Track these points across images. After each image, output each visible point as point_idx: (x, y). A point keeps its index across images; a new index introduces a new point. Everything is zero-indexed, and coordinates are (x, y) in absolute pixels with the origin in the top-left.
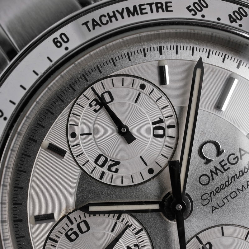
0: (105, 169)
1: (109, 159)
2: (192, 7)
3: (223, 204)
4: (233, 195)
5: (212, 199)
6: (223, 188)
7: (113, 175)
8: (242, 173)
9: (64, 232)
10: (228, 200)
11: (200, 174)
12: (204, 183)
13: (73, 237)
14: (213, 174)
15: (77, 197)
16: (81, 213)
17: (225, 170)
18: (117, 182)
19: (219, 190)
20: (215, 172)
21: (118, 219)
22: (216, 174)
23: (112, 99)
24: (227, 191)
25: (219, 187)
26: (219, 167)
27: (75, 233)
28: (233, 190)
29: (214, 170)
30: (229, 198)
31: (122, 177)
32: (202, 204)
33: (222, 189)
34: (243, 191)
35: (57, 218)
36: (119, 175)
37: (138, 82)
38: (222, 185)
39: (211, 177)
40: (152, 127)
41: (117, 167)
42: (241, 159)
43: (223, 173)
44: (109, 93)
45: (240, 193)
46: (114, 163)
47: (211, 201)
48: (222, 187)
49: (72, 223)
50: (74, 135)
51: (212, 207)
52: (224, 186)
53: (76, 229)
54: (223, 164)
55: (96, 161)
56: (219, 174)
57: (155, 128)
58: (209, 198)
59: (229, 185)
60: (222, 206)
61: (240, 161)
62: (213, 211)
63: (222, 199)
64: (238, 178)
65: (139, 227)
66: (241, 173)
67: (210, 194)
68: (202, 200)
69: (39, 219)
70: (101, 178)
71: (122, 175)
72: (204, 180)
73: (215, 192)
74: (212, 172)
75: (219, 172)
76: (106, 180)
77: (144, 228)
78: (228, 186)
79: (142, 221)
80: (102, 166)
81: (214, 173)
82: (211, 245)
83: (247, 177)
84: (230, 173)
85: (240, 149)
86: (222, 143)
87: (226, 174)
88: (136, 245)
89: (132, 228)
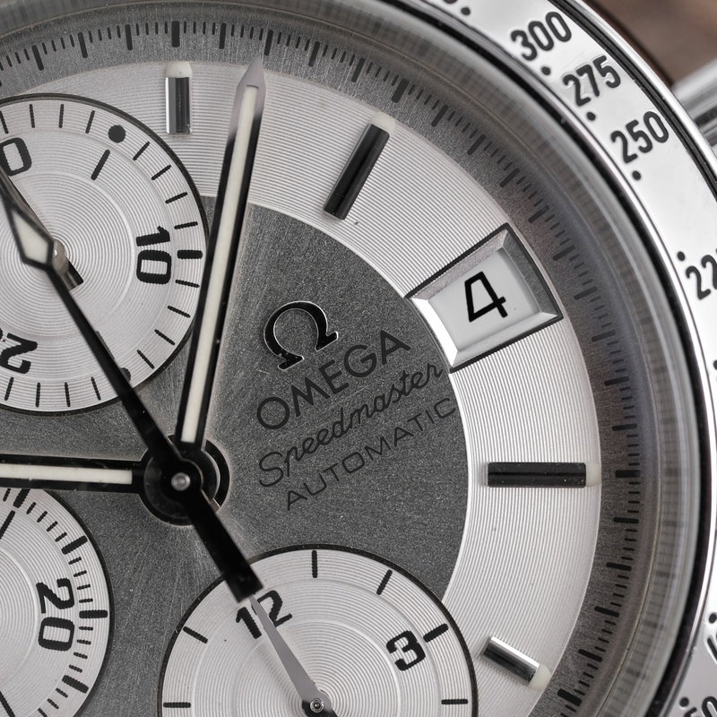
1: (5, 332)
3: (323, 486)
4: (352, 463)
5: (291, 470)
6: (326, 440)
7: (12, 380)
8: (384, 401)
10: (336, 477)
11: (263, 396)
12: (270, 423)
14: (299, 398)
17: (335, 391)
18: (22, 400)
19: (313, 447)
20: (305, 393)
21: (18, 503)
22: (309, 399)
23: (27, 163)
24: (338, 449)
25: (314, 436)
26: (317, 380)
28: (353, 449)
29: (303, 388)
30: (339, 470)
31: (39, 385)
32: (260, 481)
33: (321, 442)
34: (380, 454)
36: (30, 381)
37: (105, 121)
38: (324, 433)
39: (292, 407)
40: (135, 251)
41: (27, 356)
42: (384, 362)
43: (327, 397)
44: (20, 144)
45: (372, 459)
46: (19, 344)
47: (288, 475)
48: (321, 438)
51: (289, 493)
52: (330, 435)
54: (330, 372)
56: (315, 399)
57: (143, 256)
58: (281, 467)
59: (343, 432)
60: (317, 493)
61: (379, 367)
62: (290, 503)
63: (318, 471)
64: (368, 416)
65: (76, 532)
66: (379, 401)
67: (285, 455)
68: (264, 470)
71: (39, 380)
72: (273, 413)
73: (300, 450)
74: (295, 392)
75: (317, 393)
77: (90, 536)
78: (339, 437)
79: (84, 516)
81: (302, 395)
82: (278, 603)
83: (398, 416)
84: (347, 401)
85: (384, 335)
86: (335, 314)
87: (335, 402)
88: (63, 582)
89: (56, 532)
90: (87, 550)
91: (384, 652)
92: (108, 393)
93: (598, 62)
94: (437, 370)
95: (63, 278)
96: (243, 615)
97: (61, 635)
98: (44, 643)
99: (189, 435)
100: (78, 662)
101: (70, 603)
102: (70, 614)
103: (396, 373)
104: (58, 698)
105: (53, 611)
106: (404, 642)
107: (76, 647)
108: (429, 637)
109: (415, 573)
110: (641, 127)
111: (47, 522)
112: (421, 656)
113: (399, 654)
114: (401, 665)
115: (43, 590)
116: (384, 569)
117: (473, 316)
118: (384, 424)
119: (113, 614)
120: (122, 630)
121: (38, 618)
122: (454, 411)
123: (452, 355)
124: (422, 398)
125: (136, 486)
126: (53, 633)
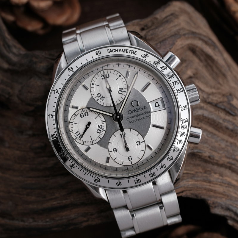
0: (99, 98)
1: (102, 95)
2: (143, 55)
3: (133, 122)
4: (137, 120)
5: (130, 119)
7: (101, 101)
8: (143, 114)
9: (80, 114)
11: (129, 110)
13: (82, 116)
15: (88, 104)
16: (87, 109)
17: (138, 111)
18: (102, 104)
20: (134, 111)
21: (98, 115)
22: (134, 112)
23: (109, 77)
24: (136, 118)
25: (134, 116)
26: (136, 110)
27: (83, 115)
29: (134, 110)
30: (136, 120)
32: (126, 120)
34: (141, 120)
35: (79, 109)
37: (119, 74)
39: (132, 112)
40: (119, 90)
41: (103, 99)
42: (144, 109)
44: (109, 74)
46: (103, 97)
49: (83, 112)
50: (93, 84)
52: (136, 116)
53: (84, 114)
54: (138, 109)
55: (97, 95)
57: (119, 91)
62: (129, 123)
63: (133, 120)
65: (104, 120)
67: (130, 117)
68: (127, 118)
69: (74, 107)
70: (97, 101)
71: (104, 102)
72: (130, 112)
73: (132, 117)
74: (133, 110)
76: (98, 102)
77: (105, 121)
79: (105, 119)
80: (99, 97)
82: (125, 134)
83: (144, 116)
84: (139, 113)
85: (145, 106)
86: (140, 102)
87: (137, 113)
88: (101, 126)
89: (102, 120)
90: (105, 122)
91: (136, 143)
92: (112, 105)
93: (177, 81)
94: (150, 112)
95: (110, 91)
96: (121, 134)
97: (99, 132)
98: (97, 132)
99: (120, 112)
100: (101, 135)
101: (101, 128)
102: (101, 129)
103: (145, 111)
104: (97, 139)
105: (99, 129)
106: (138, 142)
107: (101, 133)
108: (141, 142)
109: (142, 134)
110: (180, 90)
111: (101, 118)
112: (140, 144)
113: (137, 143)
114: (137, 145)
115: (99, 126)
116: (138, 133)
117: (155, 107)
118: (142, 116)
119: (106, 131)
120: (107, 133)
121: (97, 129)
122: (151, 117)
123: (152, 111)
124: (147, 115)
125: (112, 117)
126: (98, 131)
